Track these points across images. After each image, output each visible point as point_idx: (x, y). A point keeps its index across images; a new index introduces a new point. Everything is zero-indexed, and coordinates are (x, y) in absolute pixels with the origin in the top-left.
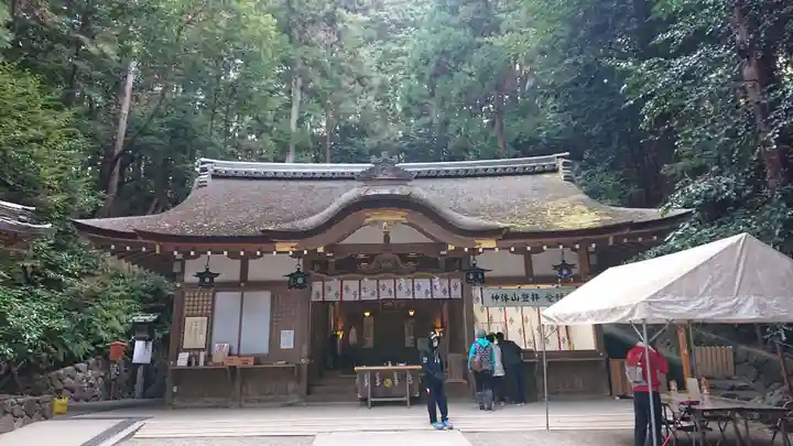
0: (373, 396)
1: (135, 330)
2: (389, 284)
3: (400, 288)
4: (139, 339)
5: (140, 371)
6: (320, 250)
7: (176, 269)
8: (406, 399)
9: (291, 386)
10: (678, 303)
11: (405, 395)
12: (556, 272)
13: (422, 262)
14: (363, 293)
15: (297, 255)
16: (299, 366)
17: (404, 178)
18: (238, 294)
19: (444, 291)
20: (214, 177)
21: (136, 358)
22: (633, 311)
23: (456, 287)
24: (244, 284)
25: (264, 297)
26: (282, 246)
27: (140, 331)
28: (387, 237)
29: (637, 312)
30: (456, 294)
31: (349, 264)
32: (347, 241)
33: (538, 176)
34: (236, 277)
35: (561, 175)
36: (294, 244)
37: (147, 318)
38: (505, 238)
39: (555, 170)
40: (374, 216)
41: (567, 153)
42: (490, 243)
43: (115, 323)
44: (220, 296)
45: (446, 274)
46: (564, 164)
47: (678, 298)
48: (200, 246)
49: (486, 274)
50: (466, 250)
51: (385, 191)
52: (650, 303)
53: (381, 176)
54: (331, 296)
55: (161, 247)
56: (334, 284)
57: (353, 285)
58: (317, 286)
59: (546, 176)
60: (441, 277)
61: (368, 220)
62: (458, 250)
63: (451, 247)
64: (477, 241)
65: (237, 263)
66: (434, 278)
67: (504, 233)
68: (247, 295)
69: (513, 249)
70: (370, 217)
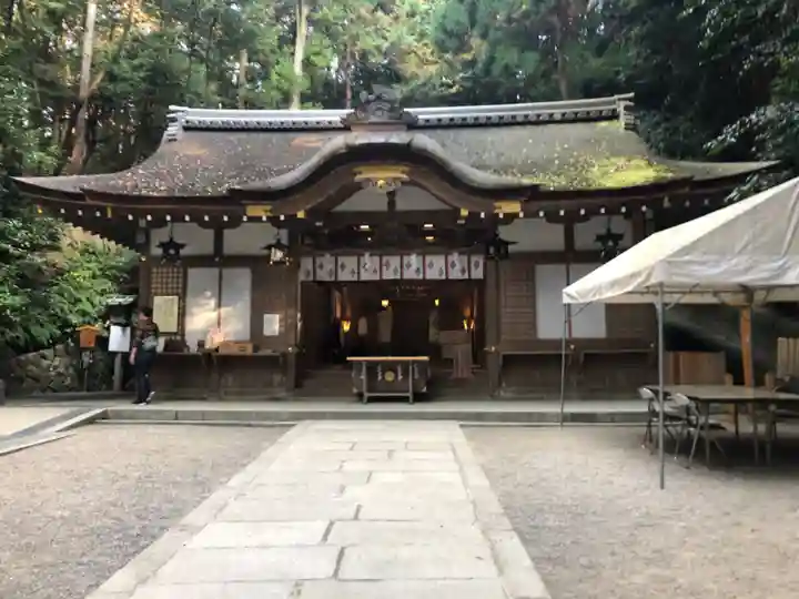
0: (369, 391)
1: (110, 313)
2: (395, 261)
3: (409, 266)
4: (115, 324)
5: (118, 361)
6: (301, 215)
7: (140, 239)
8: (410, 394)
9: (277, 378)
10: (703, 263)
11: (408, 391)
14: (362, 271)
15: (274, 220)
16: (285, 355)
17: (404, 122)
18: (215, 271)
19: (463, 271)
20: (186, 129)
21: (113, 347)
22: (649, 276)
23: (477, 265)
24: (219, 259)
26: (254, 210)
27: (116, 315)
28: (392, 203)
29: (654, 274)
30: (478, 274)
31: (343, 236)
32: (344, 207)
33: (592, 124)
34: (209, 249)
35: (621, 124)
36: (269, 208)
37: (121, 300)
38: (531, 199)
39: (614, 116)
40: (365, 174)
41: (632, 95)
42: (513, 207)
43: (87, 307)
44: (192, 272)
45: (464, 249)
46: (626, 108)
47: (705, 258)
48: (157, 208)
49: (511, 248)
50: (483, 215)
51: (379, 138)
52: (669, 263)
54: (323, 275)
55: (113, 211)
56: (327, 261)
57: (350, 262)
58: (307, 263)
59: (604, 124)
60: (461, 253)
61: (358, 178)
62: (473, 216)
63: (464, 213)
64: (497, 204)
65: (210, 233)
66: (451, 254)
67: (530, 195)
68: (226, 272)
69: (541, 214)
70: (360, 173)
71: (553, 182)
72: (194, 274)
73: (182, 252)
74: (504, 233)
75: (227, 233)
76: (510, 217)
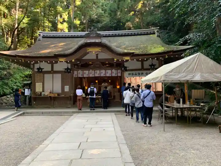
1: (25, 86)
2: (98, 72)
3: (102, 73)
4: (26, 88)
6: (73, 61)
7: (32, 66)
8: (102, 106)
9: (68, 102)
10: (175, 75)
11: (102, 105)
12: (150, 67)
13: (111, 65)
14: (90, 74)
15: (67, 62)
16: (70, 96)
17: (99, 36)
18: (52, 75)
19: (116, 74)
20: (43, 37)
21: (26, 94)
22: (161, 78)
23: (119, 72)
24: (53, 72)
25: (59, 76)
26: (61, 59)
27: (27, 86)
28: (97, 57)
29: (162, 78)
30: (119, 75)
31: (86, 65)
32: (85, 58)
33: (149, 35)
34: (50, 69)
35: (156, 34)
36: (65, 59)
37: (28, 82)
38: (132, 56)
39: (154, 33)
40: (90, 49)
41: (159, 28)
42: (128, 58)
43: (19, 84)
44: (46, 75)
45: (116, 68)
46: (157, 31)
47: (175, 74)
48: (36, 60)
49: (127, 68)
50: (120, 60)
51: (93, 41)
52: (166, 75)
53: (91, 36)
54: (80, 76)
55: (24, 60)
56: (81, 72)
57: (87, 72)
58: (75, 72)
59: (151, 35)
60: (115, 70)
61: (88, 51)
62: (118, 60)
63: (115, 60)
64: (124, 58)
65: (50, 65)
66: (113, 70)
68: (54, 75)
69: (135, 60)
70: (88, 50)
71: (137, 52)
72: (46, 76)
73: (43, 70)
74: (126, 64)
75: (55, 65)
76: (127, 61)
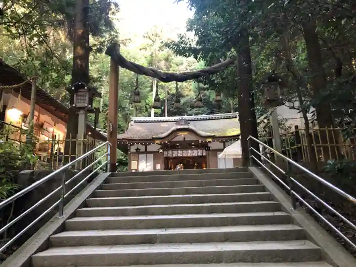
2: (185, 152)
3: (189, 153)
6: (166, 142)
7: (128, 148)
13: (196, 146)
14: (178, 154)
15: (161, 144)
18: (145, 155)
19: (201, 154)
20: (135, 122)
23: (204, 152)
24: (146, 152)
25: (152, 155)
26: (157, 142)
28: (184, 138)
30: (204, 154)
31: (173, 146)
32: (174, 140)
33: (231, 119)
34: (144, 150)
36: (160, 141)
39: (236, 117)
40: (180, 133)
42: (210, 140)
45: (201, 149)
49: (211, 148)
50: (204, 141)
51: (182, 127)
53: (181, 123)
54: (169, 155)
55: (128, 143)
56: (170, 152)
57: (175, 152)
58: (166, 153)
61: (177, 135)
62: (202, 141)
63: (200, 141)
64: (206, 139)
65: (144, 146)
66: (198, 150)
67: (213, 137)
68: (148, 155)
69: (216, 141)
71: (217, 135)
72: (140, 155)
73: (140, 151)
74: (209, 145)
75: (148, 146)
76: (210, 142)
